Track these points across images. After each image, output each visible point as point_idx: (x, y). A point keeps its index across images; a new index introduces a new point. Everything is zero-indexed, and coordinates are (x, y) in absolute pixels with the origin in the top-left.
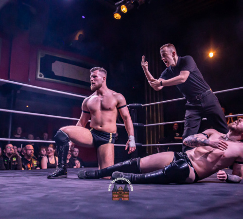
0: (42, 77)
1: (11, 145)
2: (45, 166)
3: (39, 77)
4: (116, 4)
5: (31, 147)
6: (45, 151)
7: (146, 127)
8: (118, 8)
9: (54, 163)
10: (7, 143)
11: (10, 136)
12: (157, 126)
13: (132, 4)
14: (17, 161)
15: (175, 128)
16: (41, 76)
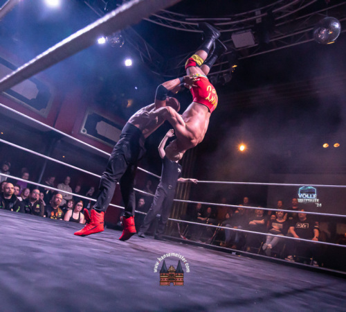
0: (85, 133)
1: (38, 191)
2: (67, 219)
3: (82, 132)
5: (60, 196)
6: (72, 205)
9: (77, 218)
10: (35, 187)
11: (40, 181)
14: (40, 209)
15: (199, 207)
16: (84, 131)
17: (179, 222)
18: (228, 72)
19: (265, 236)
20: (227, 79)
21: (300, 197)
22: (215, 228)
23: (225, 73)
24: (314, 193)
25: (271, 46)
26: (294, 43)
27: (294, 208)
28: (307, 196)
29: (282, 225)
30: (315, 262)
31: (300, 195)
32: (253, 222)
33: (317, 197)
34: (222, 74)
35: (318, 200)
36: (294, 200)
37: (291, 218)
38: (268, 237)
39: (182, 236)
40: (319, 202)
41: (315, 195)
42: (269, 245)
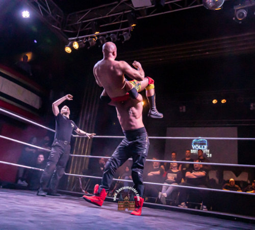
4: (69, 39)
7: (72, 156)
8: (70, 43)
12: (83, 157)
13: (84, 43)
17: (80, 177)
18: (127, 31)
19: (162, 186)
20: (127, 37)
21: (193, 148)
22: (116, 181)
23: (125, 31)
24: (205, 144)
25: (166, 8)
26: (187, 6)
27: (187, 159)
28: (199, 147)
29: (176, 175)
30: (205, 207)
31: (193, 147)
32: (150, 174)
33: (208, 148)
34: (121, 32)
35: (208, 151)
36: (188, 151)
37: (184, 169)
38: (164, 187)
39: (84, 191)
40: (210, 153)
41: (206, 146)
42: (164, 194)
